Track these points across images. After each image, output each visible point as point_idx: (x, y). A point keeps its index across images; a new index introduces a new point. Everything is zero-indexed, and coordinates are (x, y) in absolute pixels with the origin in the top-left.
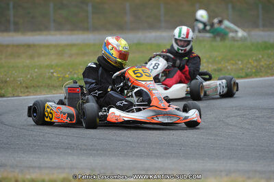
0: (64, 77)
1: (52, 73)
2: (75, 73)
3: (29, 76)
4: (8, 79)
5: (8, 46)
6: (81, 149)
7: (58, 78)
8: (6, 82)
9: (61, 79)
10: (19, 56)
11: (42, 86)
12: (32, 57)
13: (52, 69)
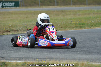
0: (76, 23)
1: (72, 22)
2: (81, 22)
3: (62, 23)
4: (54, 24)
5: (54, 11)
6: (83, 52)
7: (74, 24)
10: (59, 15)
11: (68, 27)
12: (63, 15)
13: (72, 20)
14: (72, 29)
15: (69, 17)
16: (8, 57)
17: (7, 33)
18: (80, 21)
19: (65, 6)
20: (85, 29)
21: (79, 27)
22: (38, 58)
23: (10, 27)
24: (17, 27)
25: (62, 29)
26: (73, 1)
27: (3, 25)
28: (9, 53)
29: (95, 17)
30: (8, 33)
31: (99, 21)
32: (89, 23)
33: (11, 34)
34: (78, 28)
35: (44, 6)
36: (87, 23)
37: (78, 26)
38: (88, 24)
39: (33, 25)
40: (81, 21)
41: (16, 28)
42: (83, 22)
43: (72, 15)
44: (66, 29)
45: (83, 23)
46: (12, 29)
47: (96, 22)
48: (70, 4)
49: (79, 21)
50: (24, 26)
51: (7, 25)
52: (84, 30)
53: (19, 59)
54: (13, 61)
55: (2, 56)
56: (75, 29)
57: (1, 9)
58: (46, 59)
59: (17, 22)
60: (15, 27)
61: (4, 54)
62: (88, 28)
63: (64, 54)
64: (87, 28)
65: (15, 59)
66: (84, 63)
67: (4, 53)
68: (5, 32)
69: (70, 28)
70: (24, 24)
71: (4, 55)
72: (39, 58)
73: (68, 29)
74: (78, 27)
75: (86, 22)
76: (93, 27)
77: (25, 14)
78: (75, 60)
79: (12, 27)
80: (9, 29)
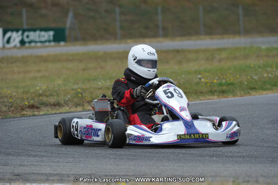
15: (193, 66)
16: (33, 173)
17: (32, 110)
18: (222, 77)
20: (234, 96)
21: (220, 92)
22: (108, 174)
23: (40, 95)
24: (57, 95)
26: (204, 25)
27: (24, 92)
28: (36, 163)
29: (262, 66)
30: (36, 110)
31: (270, 75)
32: (244, 80)
33: (41, 113)
34: (216, 94)
36: (239, 80)
37: (215, 88)
38: (241, 83)
39: (100, 89)
40: (225, 77)
41: (55, 97)
42: (230, 80)
45: (229, 82)
46: (45, 99)
47: (264, 78)
48: (197, 33)
49: (220, 75)
50: (77, 93)
51: (32, 91)
52: (233, 98)
53: (59, 178)
55: (15, 171)
57: (19, 48)
58: (129, 176)
59: (59, 82)
61: (21, 165)
62: (242, 93)
64: (238, 93)
65: (51, 178)
67: (23, 164)
68: (28, 109)
69: (195, 94)
70: (76, 87)
71: (22, 167)
73: (191, 99)
74: (215, 91)
75: (237, 78)
76: (254, 90)
77: (81, 61)
79: (46, 96)
80: (36, 100)
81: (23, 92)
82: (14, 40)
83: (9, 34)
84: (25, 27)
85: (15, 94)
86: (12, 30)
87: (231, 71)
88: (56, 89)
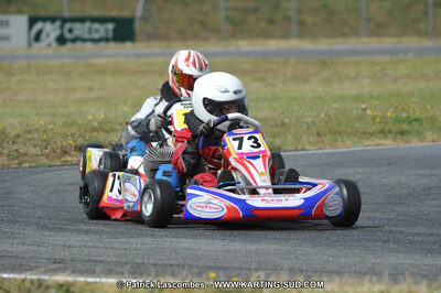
0: (384, 117)
1: (365, 110)
2: (403, 109)
3: (322, 115)
4: (287, 120)
6: (411, 242)
7: (374, 118)
8: (283, 124)
9: (378, 119)
10: (306, 81)
11: (345, 132)
12: (328, 81)
13: (363, 103)
14: (367, 143)
15: (349, 88)
18: (400, 109)
19: (333, 41)
20: (421, 141)
21: (396, 133)
22: (213, 264)
23: (94, 130)
25: (322, 141)
26: (368, 20)
27: (66, 123)
28: (91, 244)
32: (439, 113)
34: (391, 136)
35: (244, 38)
36: (430, 114)
37: (389, 126)
38: (433, 119)
40: (406, 108)
42: (414, 112)
43: (366, 82)
44: (339, 139)
45: (412, 118)
46: (102, 137)
48: (356, 33)
49: (396, 105)
51: (80, 121)
52: (419, 144)
53: (130, 269)
54: (104, 280)
55: (56, 256)
56: (377, 141)
58: (250, 269)
59: (125, 109)
60: (117, 131)
61: (64, 246)
62: (436, 136)
63: (329, 252)
64: (429, 136)
65: (116, 269)
66: (414, 288)
67: (68, 243)
68: (74, 153)
69: (355, 135)
72: (218, 268)
73: (349, 142)
74: (390, 132)
75: (427, 111)
78: (374, 279)
79: (103, 130)
80: (87, 138)
81: (65, 125)
82: (48, 36)
83: (38, 26)
84: (66, 14)
85: (51, 126)
86: (45, 19)
87: (415, 99)
88: (119, 121)
